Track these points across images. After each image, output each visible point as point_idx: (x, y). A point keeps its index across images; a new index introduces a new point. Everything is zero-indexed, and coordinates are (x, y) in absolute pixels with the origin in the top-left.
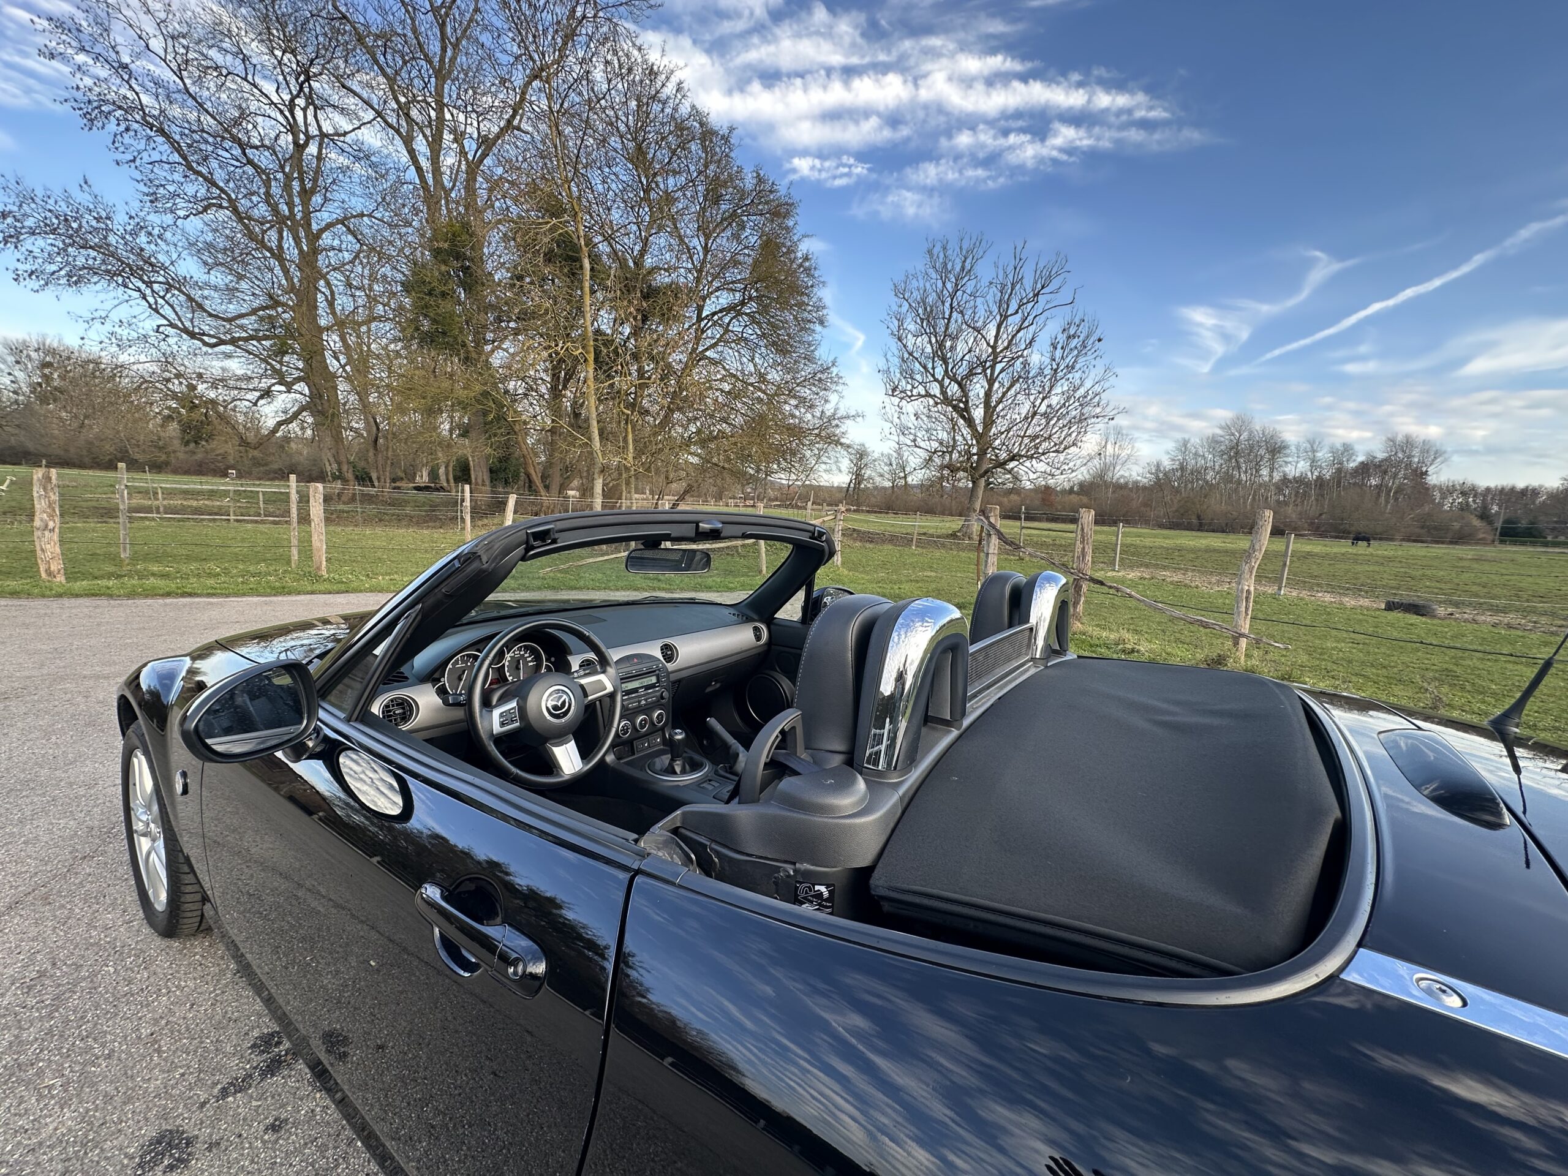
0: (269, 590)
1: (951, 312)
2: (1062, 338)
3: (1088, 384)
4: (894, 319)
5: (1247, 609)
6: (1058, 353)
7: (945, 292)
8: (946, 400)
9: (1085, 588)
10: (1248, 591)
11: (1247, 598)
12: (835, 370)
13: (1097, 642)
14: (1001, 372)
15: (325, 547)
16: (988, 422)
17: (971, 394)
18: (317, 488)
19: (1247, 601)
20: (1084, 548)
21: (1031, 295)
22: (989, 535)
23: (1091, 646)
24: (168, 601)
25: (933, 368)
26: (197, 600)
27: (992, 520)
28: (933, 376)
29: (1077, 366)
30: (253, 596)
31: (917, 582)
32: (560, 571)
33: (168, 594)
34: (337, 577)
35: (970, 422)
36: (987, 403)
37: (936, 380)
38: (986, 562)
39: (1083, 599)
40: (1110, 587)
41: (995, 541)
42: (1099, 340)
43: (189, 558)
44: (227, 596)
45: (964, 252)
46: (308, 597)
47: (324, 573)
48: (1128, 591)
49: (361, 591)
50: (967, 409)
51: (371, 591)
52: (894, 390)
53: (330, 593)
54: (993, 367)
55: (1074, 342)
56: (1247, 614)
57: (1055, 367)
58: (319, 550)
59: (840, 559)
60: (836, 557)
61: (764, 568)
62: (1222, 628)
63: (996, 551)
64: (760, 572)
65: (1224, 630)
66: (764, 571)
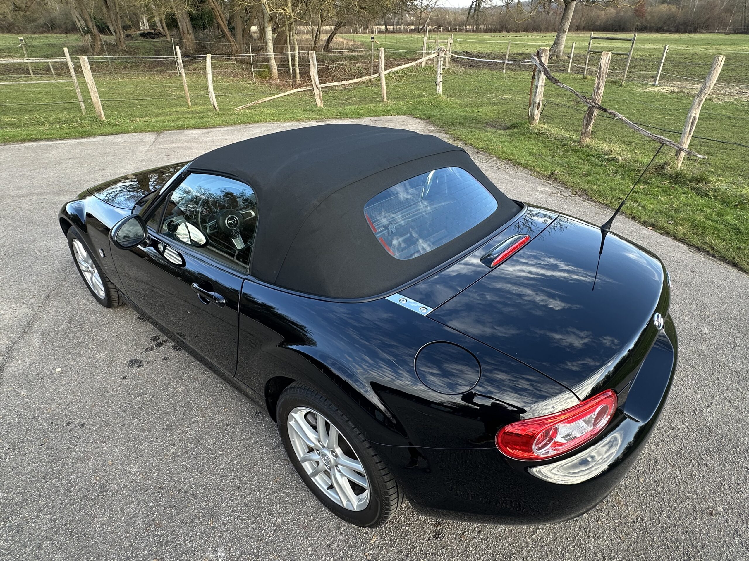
0: (77, 134)
5: (691, 130)
9: (596, 112)
10: (694, 118)
11: (693, 122)
13: (593, 152)
15: (100, 101)
18: (84, 59)
19: (692, 124)
20: (599, 83)
22: (540, 72)
23: (588, 156)
24: (27, 144)
26: (41, 143)
27: (543, 60)
30: (70, 139)
31: (494, 104)
32: (249, 108)
33: (24, 140)
34: (112, 121)
38: (536, 92)
39: (593, 121)
40: (610, 113)
41: (543, 76)
43: (22, 111)
44: (56, 139)
46: (101, 137)
47: (104, 119)
48: (621, 116)
49: (129, 132)
51: (136, 132)
53: (112, 134)
56: (690, 134)
58: (97, 103)
59: (441, 88)
60: (438, 87)
61: (385, 97)
62: (671, 144)
63: (543, 84)
64: (383, 99)
65: (672, 145)
66: (385, 99)
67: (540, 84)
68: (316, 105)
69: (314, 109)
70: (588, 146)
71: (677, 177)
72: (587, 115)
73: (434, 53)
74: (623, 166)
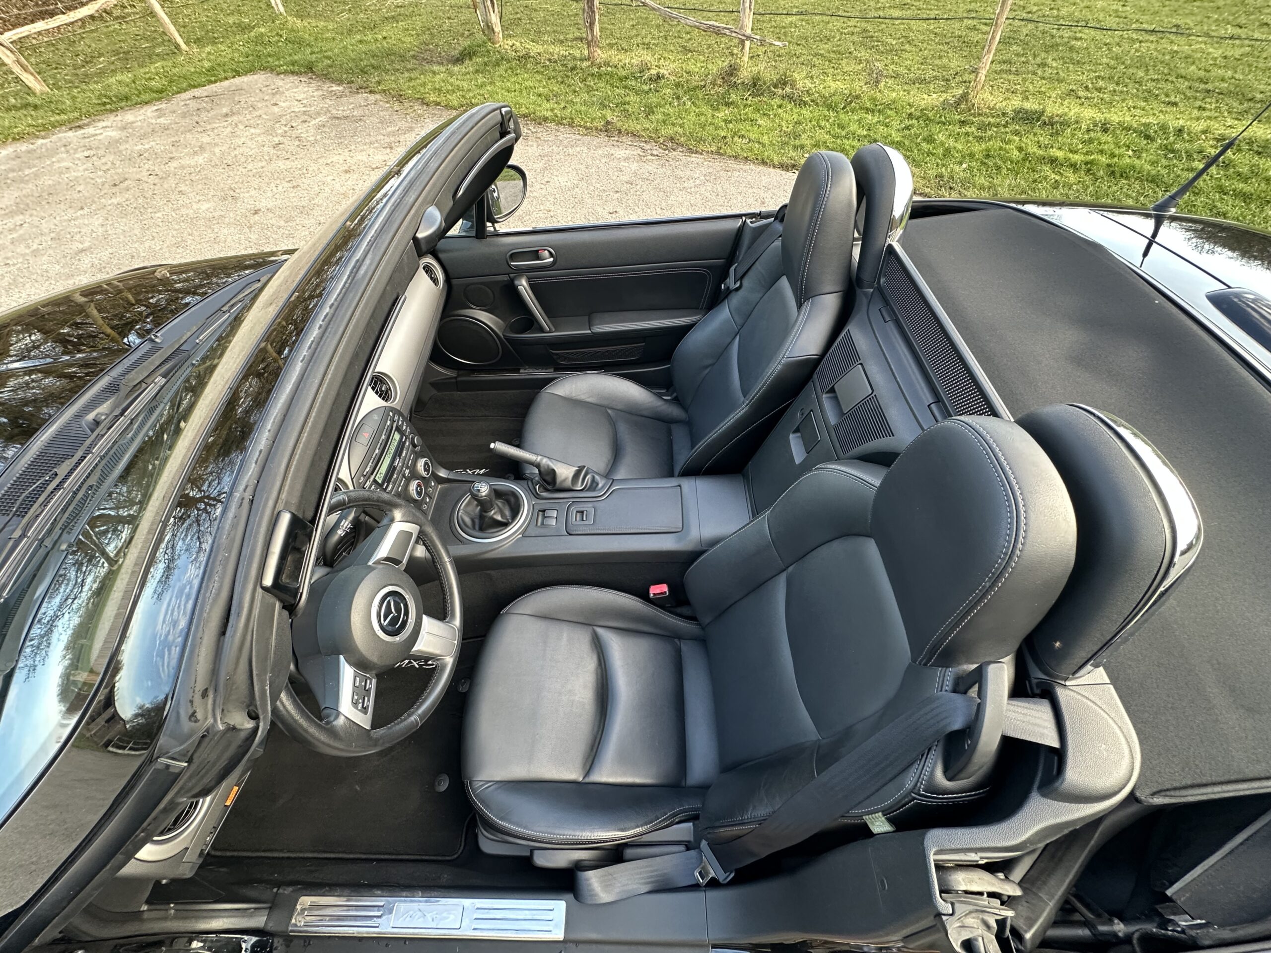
5: (750, 3)
13: (623, 72)
56: (750, 9)
61: (180, 41)
62: (732, 32)
64: (177, 47)
65: (734, 34)
66: (183, 46)
68: (29, 91)
69: (31, 99)
70: (607, 64)
71: (755, 85)
72: (586, 7)
74: (678, 85)
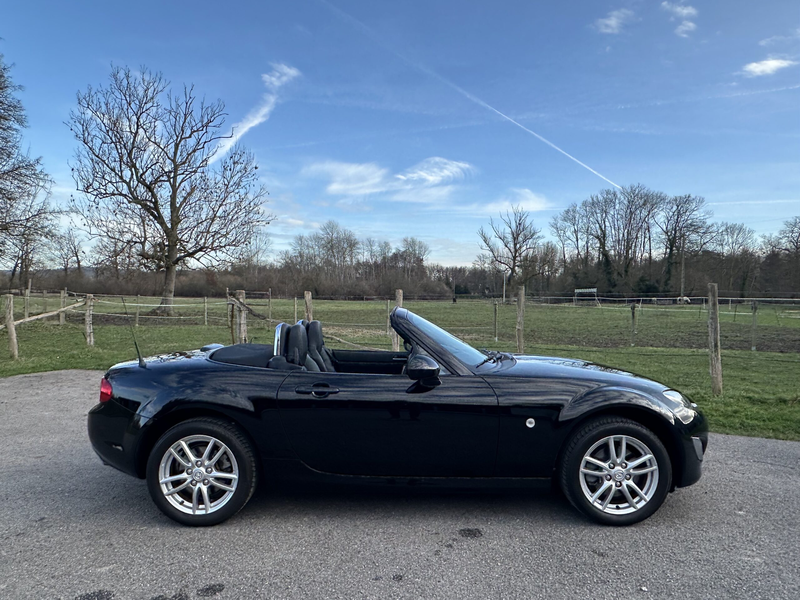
1: (138, 128)
2: (230, 163)
3: (250, 197)
4: (78, 124)
6: (228, 173)
7: (130, 110)
8: (136, 200)
12: (38, 168)
14: (182, 181)
16: (175, 220)
17: (159, 196)
20: (308, 316)
21: (200, 125)
22: (240, 311)
25: (121, 171)
28: (121, 177)
29: (242, 184)
35: (159, 219)
36: (173, 204)
37: (125, 181)
41: (244, 314)
42: (256, 168)
45: (146, 84)
48: (338, 339)
50: (156, 208)
52: (88, 188)
54: (175, 178)
55: (238, 167)
57: (226, 183)
59: (92, 339)
60: (88, 340)
61: (16, 353)
63: (245, 322)
66: (16, 357)
67: (242, 322)
73: (80, 302)
